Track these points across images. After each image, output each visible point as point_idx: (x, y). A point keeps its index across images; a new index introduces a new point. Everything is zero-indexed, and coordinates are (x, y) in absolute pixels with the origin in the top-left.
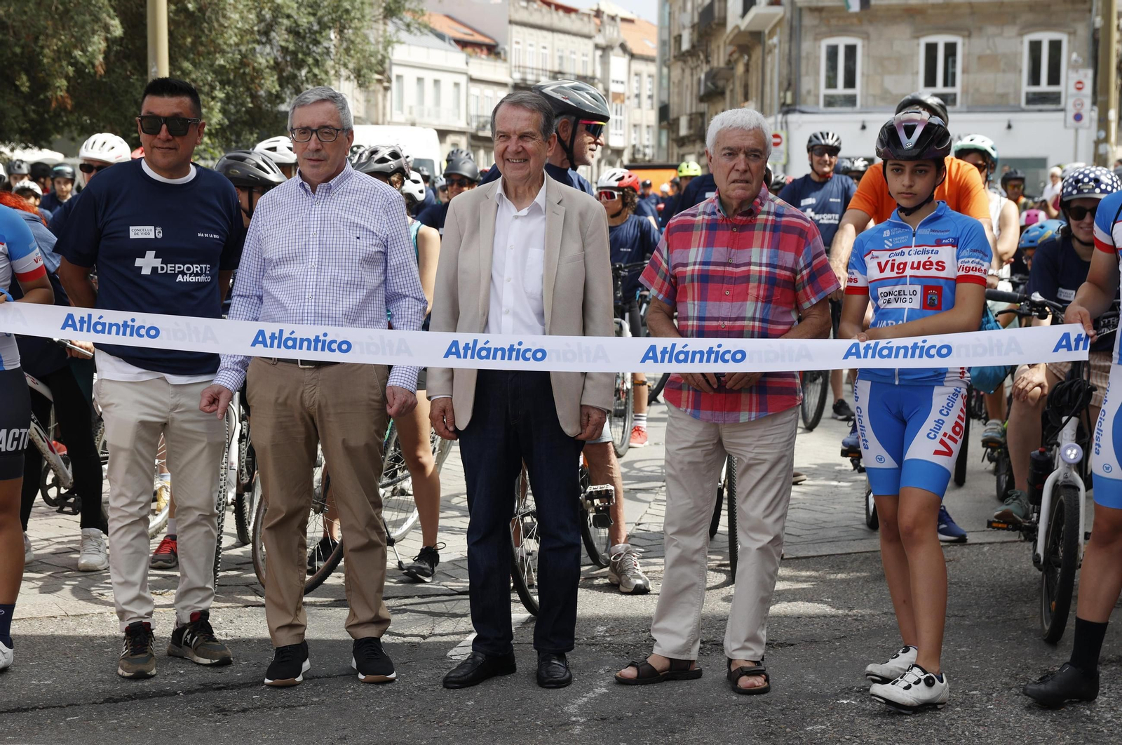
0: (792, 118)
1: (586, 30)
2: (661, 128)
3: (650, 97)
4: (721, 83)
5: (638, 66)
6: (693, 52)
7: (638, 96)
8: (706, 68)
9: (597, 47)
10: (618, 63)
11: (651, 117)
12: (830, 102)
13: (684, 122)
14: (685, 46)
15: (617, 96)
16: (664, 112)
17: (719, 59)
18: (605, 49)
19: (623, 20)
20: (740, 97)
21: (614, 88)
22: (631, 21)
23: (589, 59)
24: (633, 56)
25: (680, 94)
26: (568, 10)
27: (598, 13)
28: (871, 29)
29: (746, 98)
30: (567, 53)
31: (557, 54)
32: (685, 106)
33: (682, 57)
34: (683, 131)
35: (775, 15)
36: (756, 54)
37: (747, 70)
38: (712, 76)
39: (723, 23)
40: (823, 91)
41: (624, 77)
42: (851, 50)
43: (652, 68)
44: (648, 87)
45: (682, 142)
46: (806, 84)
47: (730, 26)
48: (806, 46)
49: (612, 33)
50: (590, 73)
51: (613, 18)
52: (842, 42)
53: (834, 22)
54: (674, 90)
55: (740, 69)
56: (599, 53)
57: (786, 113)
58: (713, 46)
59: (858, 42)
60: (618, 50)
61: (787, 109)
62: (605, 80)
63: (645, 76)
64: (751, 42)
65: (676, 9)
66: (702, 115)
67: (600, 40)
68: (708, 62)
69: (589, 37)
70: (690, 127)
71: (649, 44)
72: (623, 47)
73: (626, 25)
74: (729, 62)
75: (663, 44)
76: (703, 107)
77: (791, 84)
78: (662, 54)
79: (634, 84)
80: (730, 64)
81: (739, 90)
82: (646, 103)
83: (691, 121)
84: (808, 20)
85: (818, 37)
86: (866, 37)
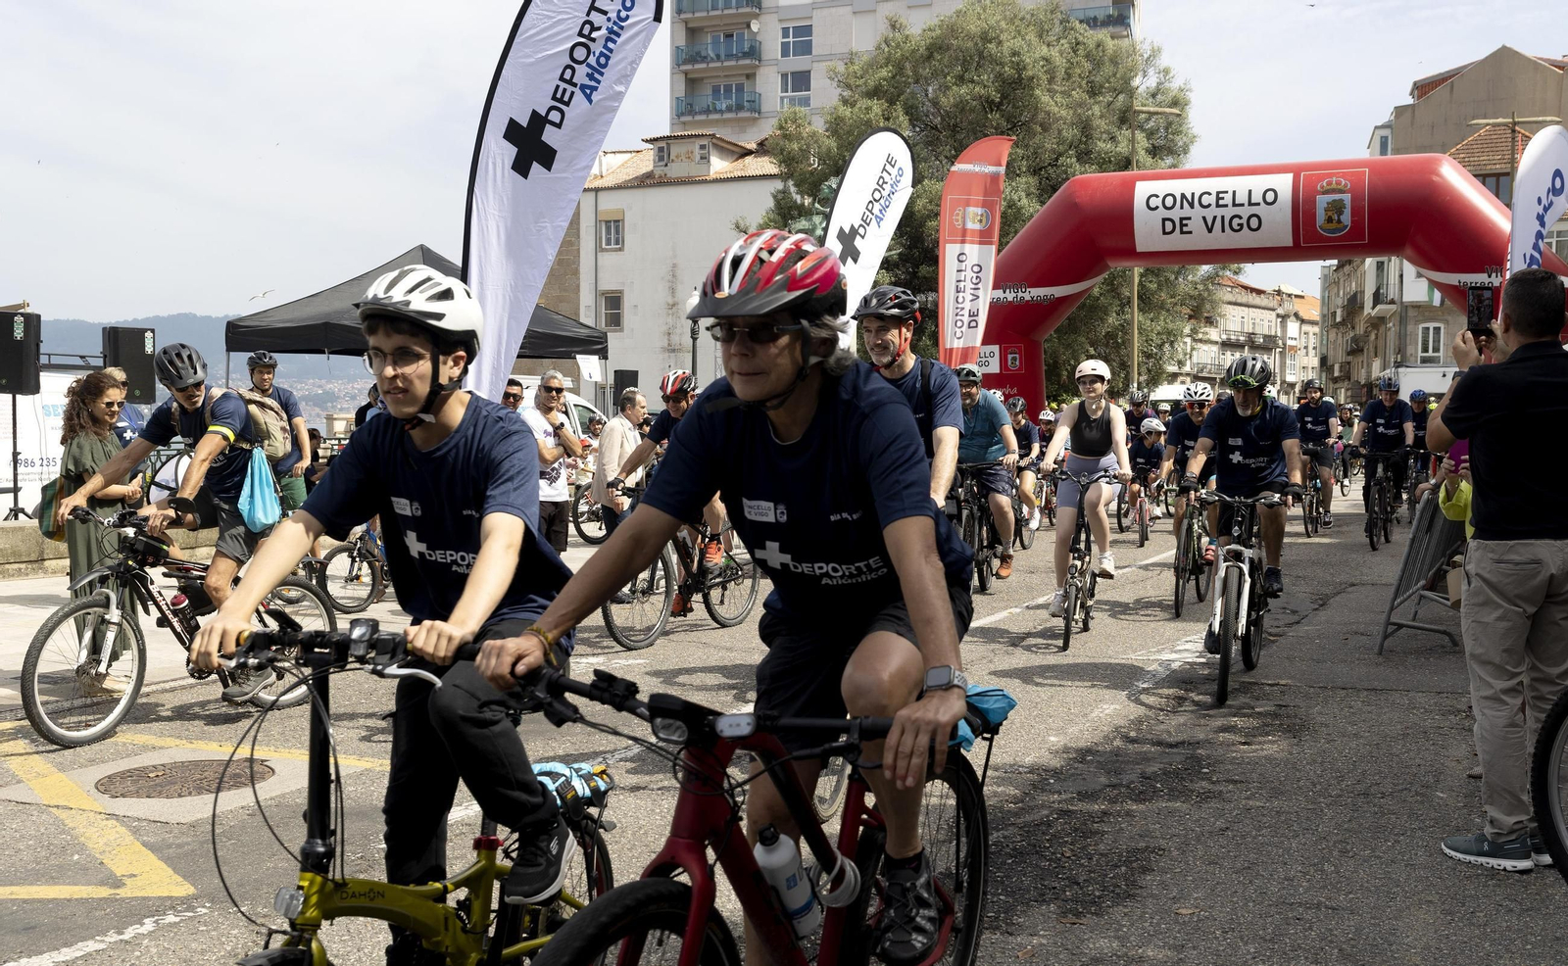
0: (1400, 370)
1: (1271, 305)
2: (1321, 371)
3: (1314, 348)
4: (1361, 344)
5: (1306, 328)
6: (1343, 323)
7: (1306, 348)
8: (1352, 334)
9: (1278, 316)
10: (1293, 327)
11: (1315, 362)
12: (1425, 361)
13: (1337, 367)
14: (1338, 319)
15: (1292, 348)
16: (1324, 361)
17: (1360, 329)
18: (1284, 318)
19: (1296, 296)
20: (1372, 354)
21: (1289, 343)
22: (1302, 297)
23: (1273, 324)
24: (1303, 321)
25: (1335, 349)
26: (1259, 292)
27: (1279, 292)
28: (1449, 318)
29: (1376, 356)
30: (1258, 321)
31: (1251, 322)
32: (1338, 357)
33: (1336, 325)
34: (1336, 374)
35: (1392, 309)
36: (1382, 329)
37: (1377, 338)
38: (1355, 340)
39: (1362, 307)
40: (1420, 354)
41: (1297, 336)
42: (1437, 330)
43: (1316, 329)
44: (1312, 341)
45: (1335, 380)
46: (1410, 350)
47: (1366, 313)
48: (1410, 328)
49: (1289, 307)
50: (1273, 334)
51: (1290, 295)
52: (1431, 325)
53: (1427, 314)
54: (1331, 346)
55: (1373, 337)
56: (1279, 320)
57: (1398, 367)
58: (1357, 320)
59: (1442, 326)
60: (1293, 318)
61: (1398, 365)
62: (1284, 338)
63: (1311, 334)
64: (1378, 322)
65: (1333, 294)
66: (1349, 363)
67: (1280, 311)
68: (1353, 328)
69: (1273, 310)
70: (1341, 371)
71: (1315, 314)
72: (1296, 315)
73: (1298, 300)
74: (1366, 332)
75: (1324, 316)
76: (1350, 358)
77: (1401, 350)
78: (1324, 321)
79: (1303, 340)
80: (1367, 334)
81: (1372, 349)
82: (1312, 352)
83: (1341, 367)
84: (1411, 313)
85: (1418, 322)
86: (1447, 322)
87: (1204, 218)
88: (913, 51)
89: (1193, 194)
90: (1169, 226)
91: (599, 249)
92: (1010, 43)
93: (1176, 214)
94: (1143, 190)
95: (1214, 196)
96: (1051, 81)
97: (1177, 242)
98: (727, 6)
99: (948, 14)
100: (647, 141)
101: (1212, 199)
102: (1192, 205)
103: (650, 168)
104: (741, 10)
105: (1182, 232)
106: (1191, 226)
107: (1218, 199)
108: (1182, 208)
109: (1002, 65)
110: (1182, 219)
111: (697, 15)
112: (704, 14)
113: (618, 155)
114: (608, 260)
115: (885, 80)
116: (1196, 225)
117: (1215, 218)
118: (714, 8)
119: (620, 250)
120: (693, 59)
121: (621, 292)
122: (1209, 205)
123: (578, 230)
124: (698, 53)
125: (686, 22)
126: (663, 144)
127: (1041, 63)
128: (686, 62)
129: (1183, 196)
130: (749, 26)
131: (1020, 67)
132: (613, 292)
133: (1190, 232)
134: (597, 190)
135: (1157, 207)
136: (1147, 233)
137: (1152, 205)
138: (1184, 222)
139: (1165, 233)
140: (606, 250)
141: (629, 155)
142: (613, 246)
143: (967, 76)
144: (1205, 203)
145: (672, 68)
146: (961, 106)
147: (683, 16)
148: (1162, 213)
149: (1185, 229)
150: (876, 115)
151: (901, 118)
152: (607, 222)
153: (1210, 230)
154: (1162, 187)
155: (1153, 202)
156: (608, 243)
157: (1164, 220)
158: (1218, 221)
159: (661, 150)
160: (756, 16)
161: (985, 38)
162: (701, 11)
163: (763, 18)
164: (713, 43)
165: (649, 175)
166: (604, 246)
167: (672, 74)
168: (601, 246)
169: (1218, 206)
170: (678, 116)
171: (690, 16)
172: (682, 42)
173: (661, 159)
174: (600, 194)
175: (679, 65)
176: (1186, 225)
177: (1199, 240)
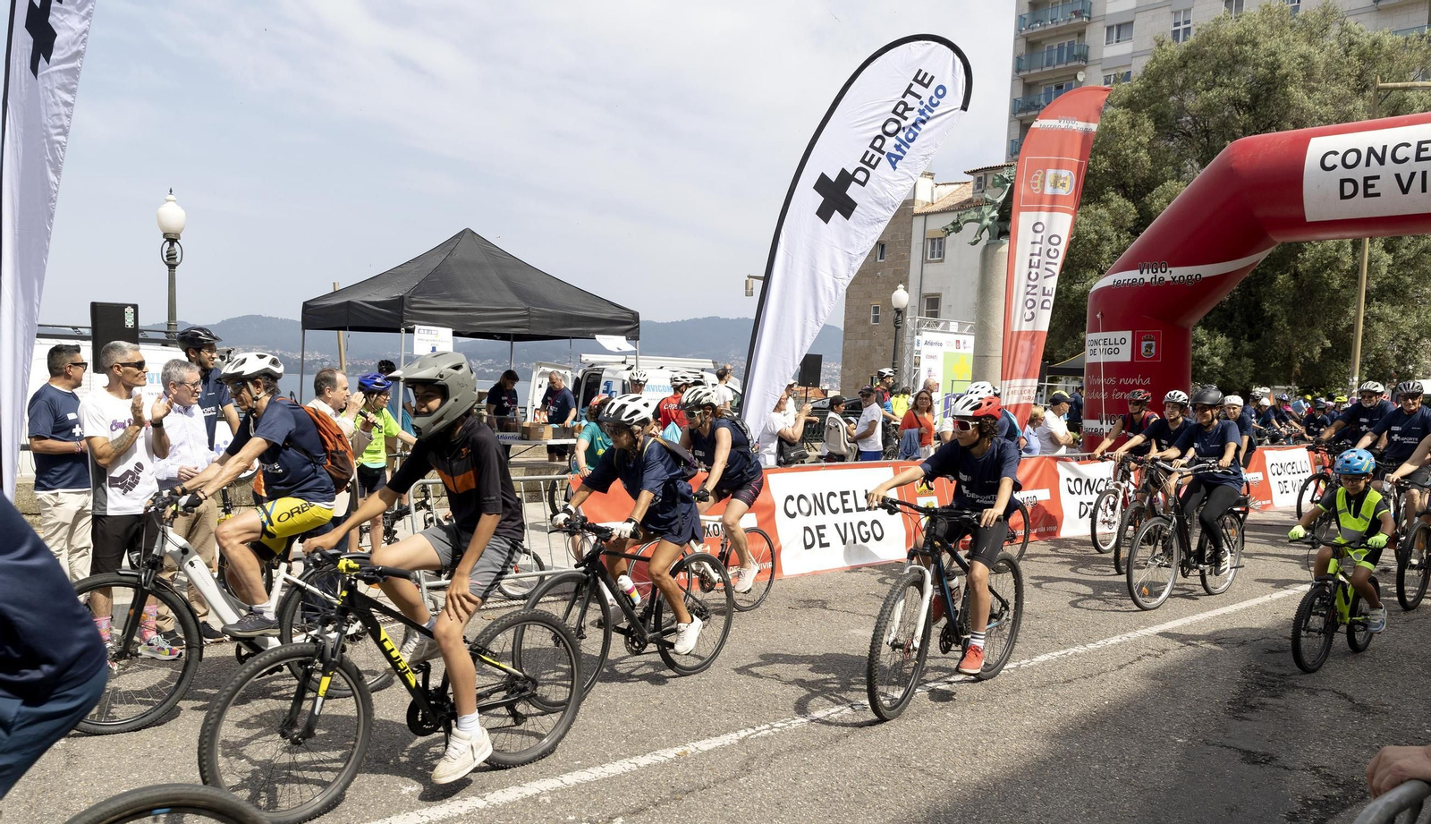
87: (1398, 176)
88: (1167, 62)
89: (1385, 148)
90: (1349, 188)
91: (924, 261)
92: (1268, 44)
93: (1359, 174)
94: (1317, 147)
95: (1413, 149)
96: (1309, 76)
97: (1360, 207)
98: (1060, 62)
99: (1206, 23)
100: (968, 173)
101: (1411, 152)
102: (1381, 161)
103: (971, 196)
104: (1069, 65)
105: (1366, 195)
106: (1379, 186)
107: (1419, 149)
108: (1368, 164)
109: (1257, 65)
110: (1366, 179)
111: (1032, 72)
112: (1039, 71)
113: (948, 186)
114: (929, 268)
115: (1137, 91)
116: (1386, 185)
117: (1413, 174)
118: (1048, 65)
119: (941, 261)
120: (1027, 109)
121: (939, 295)
122: (1407, 159)
123: (910, 247)
124: (1032, 103)
125: (1024, 79)
126: (981, 175)
127: (1299, 60)
128: (1021, 111)
129: (1371, 151)
130: (1076, 77)
131: (1274, 67)
132: (933, 295)
133: (1378, 195)
134: (926, 214)
135: (1335, 167)
136: (1319, 198)
137: (1328, 163)
138: (1370, 182)
139: (1343, 197)
140: (930, 262)
141: (958, 186)
142: (936, 259)
143: (1217, 80)
144: (1400, 154)
145: (1010, 117)
146: (1209, 109)
147: (1020, 74)
148: (1342, 173)
149: (1371, 191)
150: (1121, 122)
151: (1147, 124)
152: (933, 239)
153: (1405, 191)
154: (1342, 142)
155: (1329, 162)
156: (932, 256)
157: (1343, 181)
158: (1418, 178)
159: (979, 179)
160: (1082, 68)
161: (1240, 41)
162: (1037, 68)
163: (1090, 69)
164: (1046, 94)
165: (969, 201)
166: (929, 258)
167: (1010, 121)
168: (926, 259)
169: (1418, 159)
170: (1012, 155)
171: (1027, 73)
172: (1019, 95)
173: (979, 186)
174: (929, 218)
175: (1015, 114)
176: (1373, 186)
177: (1390, 202)
